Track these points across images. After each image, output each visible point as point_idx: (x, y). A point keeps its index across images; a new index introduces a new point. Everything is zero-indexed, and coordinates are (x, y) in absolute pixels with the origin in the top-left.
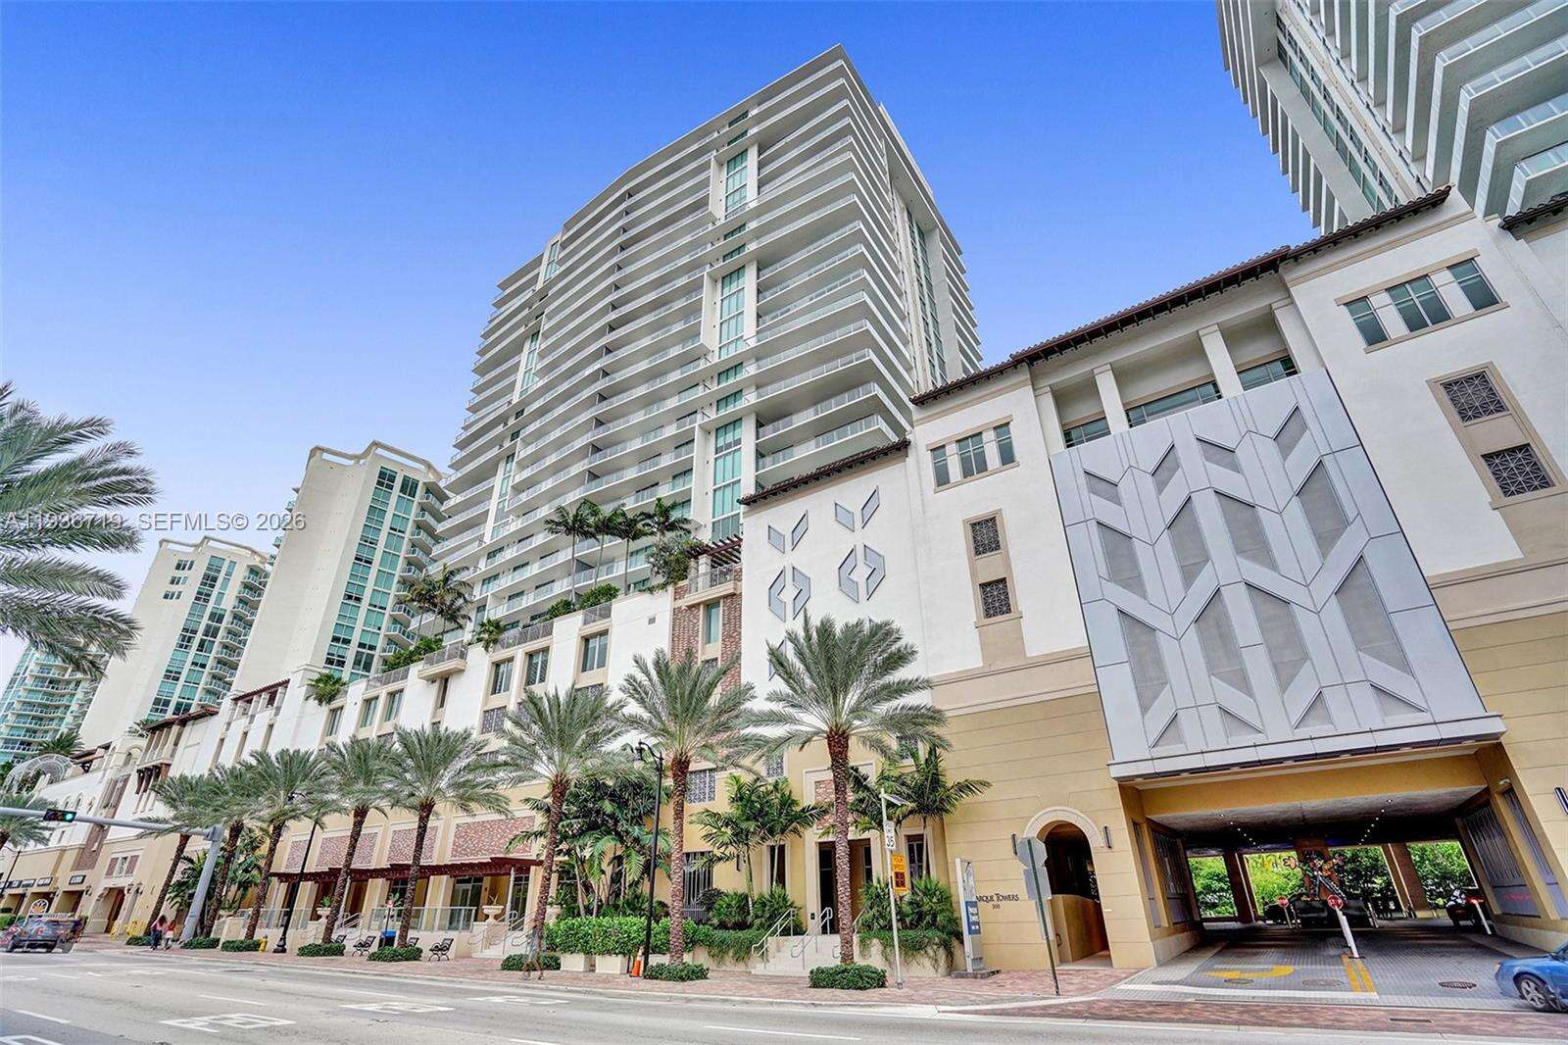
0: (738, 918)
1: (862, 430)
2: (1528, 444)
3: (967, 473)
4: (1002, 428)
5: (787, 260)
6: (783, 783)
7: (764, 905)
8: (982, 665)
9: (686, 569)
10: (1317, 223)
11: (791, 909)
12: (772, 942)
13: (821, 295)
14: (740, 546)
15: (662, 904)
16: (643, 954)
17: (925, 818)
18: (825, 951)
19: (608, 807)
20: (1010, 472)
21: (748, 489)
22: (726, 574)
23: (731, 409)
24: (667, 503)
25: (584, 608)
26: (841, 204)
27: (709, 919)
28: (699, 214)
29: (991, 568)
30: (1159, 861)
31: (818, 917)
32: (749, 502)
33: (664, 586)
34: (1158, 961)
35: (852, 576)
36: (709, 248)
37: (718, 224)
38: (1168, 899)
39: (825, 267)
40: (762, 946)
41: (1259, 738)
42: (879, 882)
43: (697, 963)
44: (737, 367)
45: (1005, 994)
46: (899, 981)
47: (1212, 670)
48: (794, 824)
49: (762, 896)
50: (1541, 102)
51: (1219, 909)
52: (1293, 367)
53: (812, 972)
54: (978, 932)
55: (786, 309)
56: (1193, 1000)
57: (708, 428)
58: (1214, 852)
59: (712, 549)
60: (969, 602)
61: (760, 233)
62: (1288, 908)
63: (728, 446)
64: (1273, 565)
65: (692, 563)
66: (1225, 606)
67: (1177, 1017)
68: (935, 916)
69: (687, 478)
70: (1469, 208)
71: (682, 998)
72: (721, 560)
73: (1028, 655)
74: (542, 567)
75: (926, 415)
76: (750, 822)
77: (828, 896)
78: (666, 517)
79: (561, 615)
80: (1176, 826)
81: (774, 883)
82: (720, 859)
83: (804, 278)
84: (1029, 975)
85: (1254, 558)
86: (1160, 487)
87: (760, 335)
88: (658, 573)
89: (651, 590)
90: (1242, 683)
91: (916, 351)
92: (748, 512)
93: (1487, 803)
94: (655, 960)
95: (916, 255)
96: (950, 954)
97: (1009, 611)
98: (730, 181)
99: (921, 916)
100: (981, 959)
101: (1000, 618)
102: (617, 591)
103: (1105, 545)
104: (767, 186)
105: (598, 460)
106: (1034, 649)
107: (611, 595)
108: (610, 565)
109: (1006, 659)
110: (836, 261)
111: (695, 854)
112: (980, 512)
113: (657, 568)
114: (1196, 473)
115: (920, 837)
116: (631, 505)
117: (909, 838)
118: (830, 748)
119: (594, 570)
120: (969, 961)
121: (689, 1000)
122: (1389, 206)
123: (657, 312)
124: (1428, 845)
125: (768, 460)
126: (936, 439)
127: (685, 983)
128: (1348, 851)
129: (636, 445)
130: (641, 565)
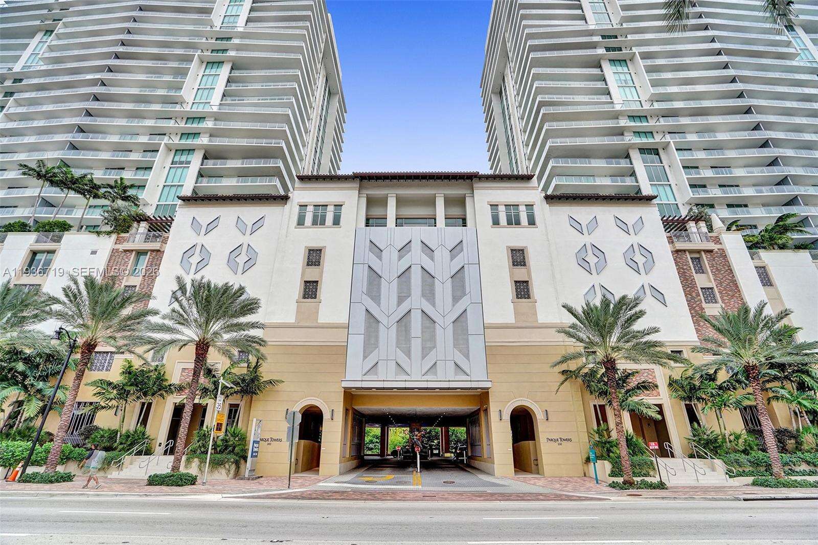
0: (107, 444)
1: (266, 182)
2: (528, 281)
3: (315, 223)
4: (338, 206)
5: (252, 71)
6: (161, 366)
7: (128, 437)
8: (294, 322)
9: (129, 227)
10: (491, 168)
11: (147, 440)
12: (127, 459)
13: (265, 100)
14: (171, 223)
15: (50, 434)
16: (22, 466)
17: (243, 396)
18: (161, 464)
19: (21, 367)
20: (336, 230)
21: (187, 191)
22: (157, 237)
23: (189, 142)
24: (127, 183)
25: (39, 232)
26: (292, 56)
27: (84, 444)
28: (204, 16)
29: (312, 274)
30: (353, 427)
31: (163, 445)
32: (185, 199)
33: (109, 233)
34: (340, 472)
35: (236, 259)
36: (204, 40)
37: (214, 29)
38: (351, 445)
39: (272, 86)
40: (120, 461)
41: (407, 378)
42: (207, 427)
43: (67, 472)
44: (201, 119)
45: (262, 488)
46: (204, 481)
47: (398, 345)
48: (161, 392)
49: (128, 431)
50: (584, 158)
51: (373, 451)
52: (465, 223)
53: (150, 477)
54: (256, 456)
55: (241, 98)
56: (350, 490)
57: (172, 147)
58: (377, 426)
59: (151, 220)
60: (297, 289)
61: (239, 48)
62: (400, 451)
63: (181, 163)
64: (434, 305)
65: (135, 224)
66: (410, 318)
67: (341, 498)
68: (234, 448)
69: (147, 172)
70: (537, 186)
71: (48, 494)
72: (156, 228)
73: (319, 322)
74: (8, 194)
75: (302, 187)
76: (132, 387)
77: (173, 433)
78: (122, 190)
79: (16, 231)
80: (364, 412)
81: (139, 424)
82: (103, 408)
83: (257, 86)
84: (276, 479)
85: (428, 300)
86: (400, 258)
87: (221, 107)
88: (107, 224)
89: (98, 233)
90: (408, 353)
91: (308, 152)
92: (183, 205)
93: (478, 414)
94: (30, 470)
95: (323, 103)
96: (238, 467)
97: (315, 298)
98: (230, 8)
99: (226, 447)
100: (254, 470)
101: (310, 300)
102: (71, 227)
103: (369, 277)
104: (252, 23)
105: (79, 138)
106: (323, 319)
107: (65, 228)
108: (71, 209)
109: (306, 321)
110: (280, 86)
111: (85, 403)
112: (315, 245)
113: (107, 221)
114: (416, 256)
115: (237, 405)
116: (99, 175)
117: (231, 405)
118: (196, 350)
119: (56, 208)
120: (247, 471)
121: (52, 495)
122: (516, 173)
123: (155, 62)
124: (456, 428)
125: (205, 179)
126: (304, 201)
127: (53, 485)
128: (428, 429)
129: (115, 139)
130: (96, 216)
